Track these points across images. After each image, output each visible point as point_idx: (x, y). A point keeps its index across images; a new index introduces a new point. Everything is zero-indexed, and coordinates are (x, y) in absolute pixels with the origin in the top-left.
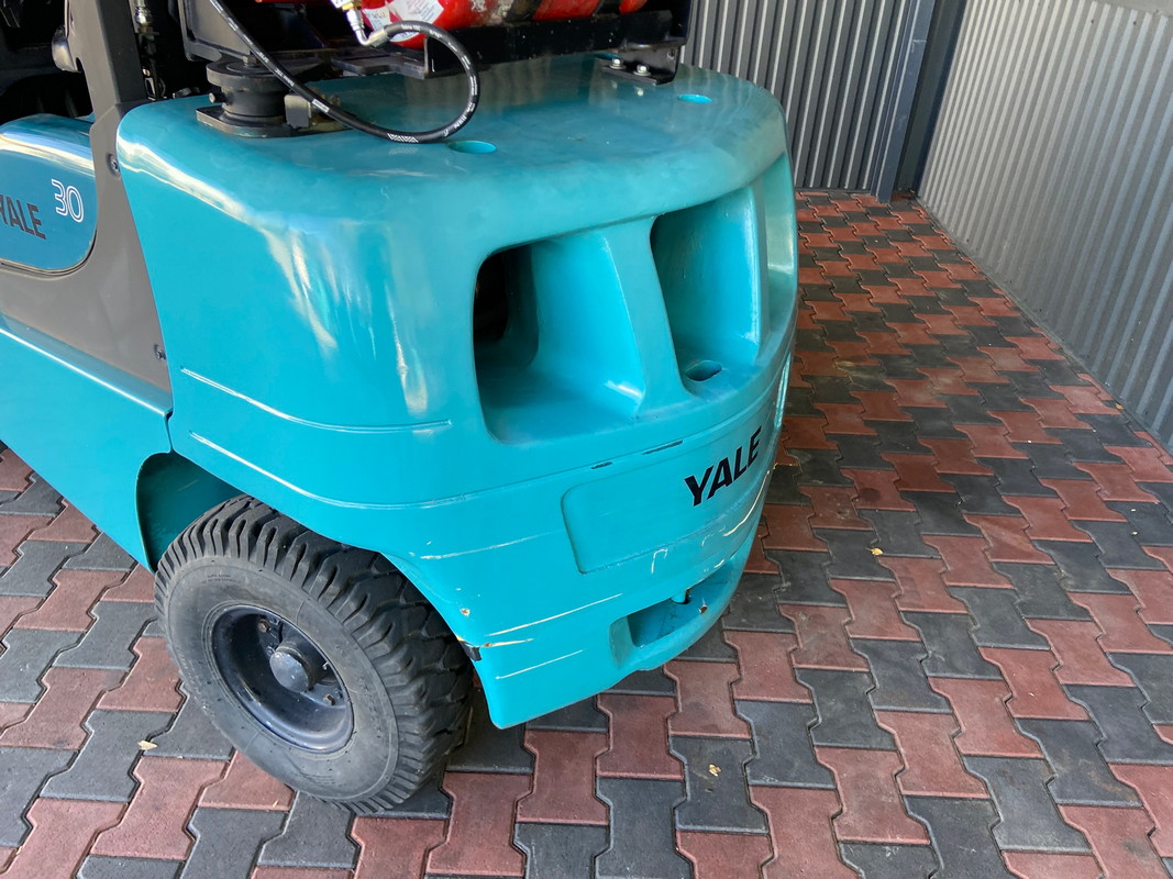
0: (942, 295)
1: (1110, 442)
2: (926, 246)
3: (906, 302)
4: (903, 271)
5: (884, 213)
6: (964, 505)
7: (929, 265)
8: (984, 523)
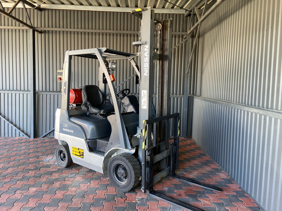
0: (196, 156)
1: (227, 183)
2: (193, 147)
3: (189, 158)
4: (188, 152)
5: (185, 141)
6: (198, 197)
7: (193, 150)
8: (201, 199)
